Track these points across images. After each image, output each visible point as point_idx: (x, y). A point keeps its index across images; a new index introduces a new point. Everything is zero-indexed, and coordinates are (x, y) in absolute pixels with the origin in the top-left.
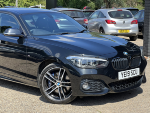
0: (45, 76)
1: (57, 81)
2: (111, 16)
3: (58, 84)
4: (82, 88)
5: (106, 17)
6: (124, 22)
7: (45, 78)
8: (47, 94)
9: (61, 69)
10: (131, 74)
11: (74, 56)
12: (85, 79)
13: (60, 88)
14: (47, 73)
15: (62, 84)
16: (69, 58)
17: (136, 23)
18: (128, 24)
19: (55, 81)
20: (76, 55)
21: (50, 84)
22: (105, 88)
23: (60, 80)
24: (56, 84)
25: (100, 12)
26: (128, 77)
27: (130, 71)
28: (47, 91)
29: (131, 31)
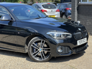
0: (32, 45)
1: (40, 48)
2: (44, 7)
3: (41, 50)
4: (58, 52)
5: (40, 8)
6: (52, 11)
7: (32, 46)
8: (34, 57)
9: (42, 40)
10: (83, 41)
11: (51, 32)
12: (59, 46)
13: (41, 52)
14: (33, 43)
15: (43, 50)
16: (49, 33)
17: (59, 11)
18: (54, 12)
19: (39, 48)
20: (52, 32)
21: (35, 50)
22: (70, 51)
23: (41, 47)
24: (39, 50)
25: (37, 5)
26: (82, 44)
27: (83, 39)
28: (33, 55)
29: (56, 16)
